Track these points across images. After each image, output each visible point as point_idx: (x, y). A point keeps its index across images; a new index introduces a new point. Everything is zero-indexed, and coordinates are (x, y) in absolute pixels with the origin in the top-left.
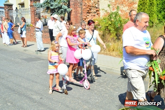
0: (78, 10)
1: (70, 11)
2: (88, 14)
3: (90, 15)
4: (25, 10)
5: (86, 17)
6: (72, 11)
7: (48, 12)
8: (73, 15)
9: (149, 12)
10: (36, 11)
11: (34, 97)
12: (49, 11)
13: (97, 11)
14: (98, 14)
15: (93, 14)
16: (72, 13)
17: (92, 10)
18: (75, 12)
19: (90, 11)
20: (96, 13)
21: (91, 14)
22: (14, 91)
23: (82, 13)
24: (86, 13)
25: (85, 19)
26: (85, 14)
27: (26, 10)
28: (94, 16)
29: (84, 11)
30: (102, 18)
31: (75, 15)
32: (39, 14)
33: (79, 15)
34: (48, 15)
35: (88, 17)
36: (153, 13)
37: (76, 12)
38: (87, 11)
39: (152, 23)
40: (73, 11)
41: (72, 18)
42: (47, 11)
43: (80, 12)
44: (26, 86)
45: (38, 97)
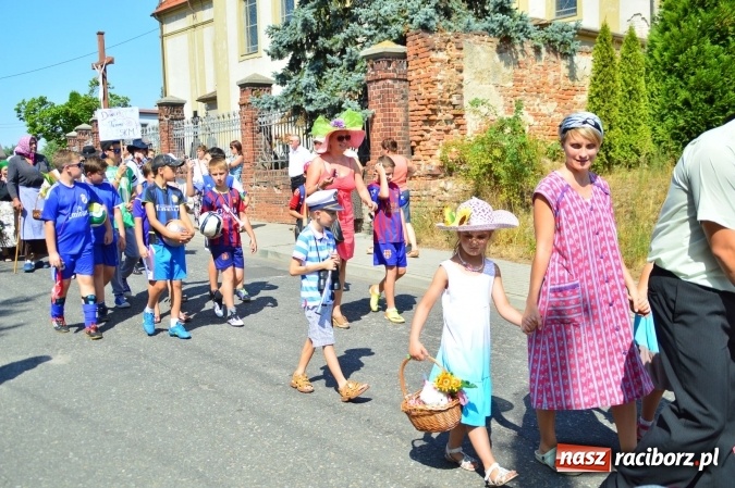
0: (394, 115)
1: (370, 116)
2: (427, 127)
3: (433, 129)
4: (222, 119)
5: (422, 136)
6: (374, 116)
7: (298, 123)
8: (378, 130)
9: (625, 119)
10: (259, 119)
11: (272, 371)
12: (301, 118)
13: (456, 116)
14: (458, 126)
15: (444, 127)
16: (375, 123)
17: (440, 114)
18: (383, 120)
19: (432, 118)
20: (452, 122)
21: (437, 126)
22: (212, 356)
23: (406, 125)
24: (421, 123)
25: (418, 143)
26: (417, 128)
27: (227, 118)
28: (447, 132)
29: (413, 118)
30: (472, 139)
31: (385, 130)
32: (267, 130)
33: (397, 130)
34: (295, 132)
35: (427, 135)
36: (640, 121)
37: (388, 121)
38: (425, 118)
39: (637, 152)
40: (379, 116)
41: (374, 140)
42: (295, 121)
43: (402, 120)
44: (243, 344)
45: (284, 371)
